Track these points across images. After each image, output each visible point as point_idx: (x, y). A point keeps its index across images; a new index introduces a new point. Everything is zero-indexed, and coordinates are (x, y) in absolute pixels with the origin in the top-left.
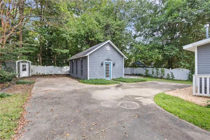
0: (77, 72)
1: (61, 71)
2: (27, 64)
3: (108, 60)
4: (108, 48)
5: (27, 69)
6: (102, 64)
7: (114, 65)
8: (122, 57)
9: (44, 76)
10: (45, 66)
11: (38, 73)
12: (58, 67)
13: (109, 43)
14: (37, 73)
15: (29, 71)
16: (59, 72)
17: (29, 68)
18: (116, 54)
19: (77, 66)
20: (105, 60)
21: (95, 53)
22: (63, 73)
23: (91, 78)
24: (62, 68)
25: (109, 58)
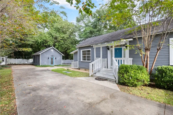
0: (36, 62)
1: (28, 61)
2: (5, 58)
3: (52, 56)
4: (52, 50)
5: (5, 61)
6: (49, 58)
7: (56, 58)
8: (61, 54)
9: (15, 64)
10: (16, 59)
11: (12, 63)
12: (26, 60)
13: (53, 48)
14: (10, 63)
15: (6, 61)
16: (26, 63)
17: (6, 60)
18: (57, 53)
19: (36, 59)
20: (51, 56)
21: (44, 53)
22: (29, 63)
23: (42, 64)
24: (28, 60)
25: (53, 55)
